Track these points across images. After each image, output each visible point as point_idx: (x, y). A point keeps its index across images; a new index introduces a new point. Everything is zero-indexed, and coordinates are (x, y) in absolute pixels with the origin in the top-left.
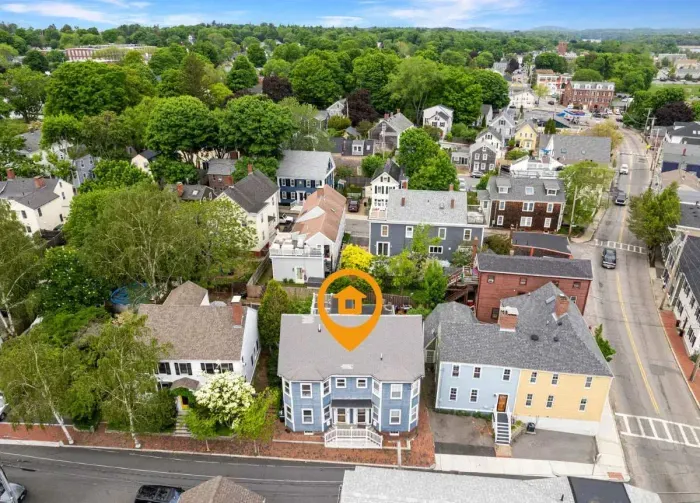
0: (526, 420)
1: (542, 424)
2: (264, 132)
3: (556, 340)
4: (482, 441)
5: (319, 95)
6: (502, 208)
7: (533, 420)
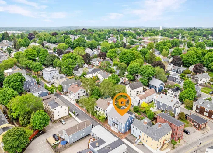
0: (143, 143)
1: (146, 145)
2: (146, 74)
3: (151, 130)
4: (133, 141)
5: (190, 62)
6: (199, 108)
7: (144, 144)
